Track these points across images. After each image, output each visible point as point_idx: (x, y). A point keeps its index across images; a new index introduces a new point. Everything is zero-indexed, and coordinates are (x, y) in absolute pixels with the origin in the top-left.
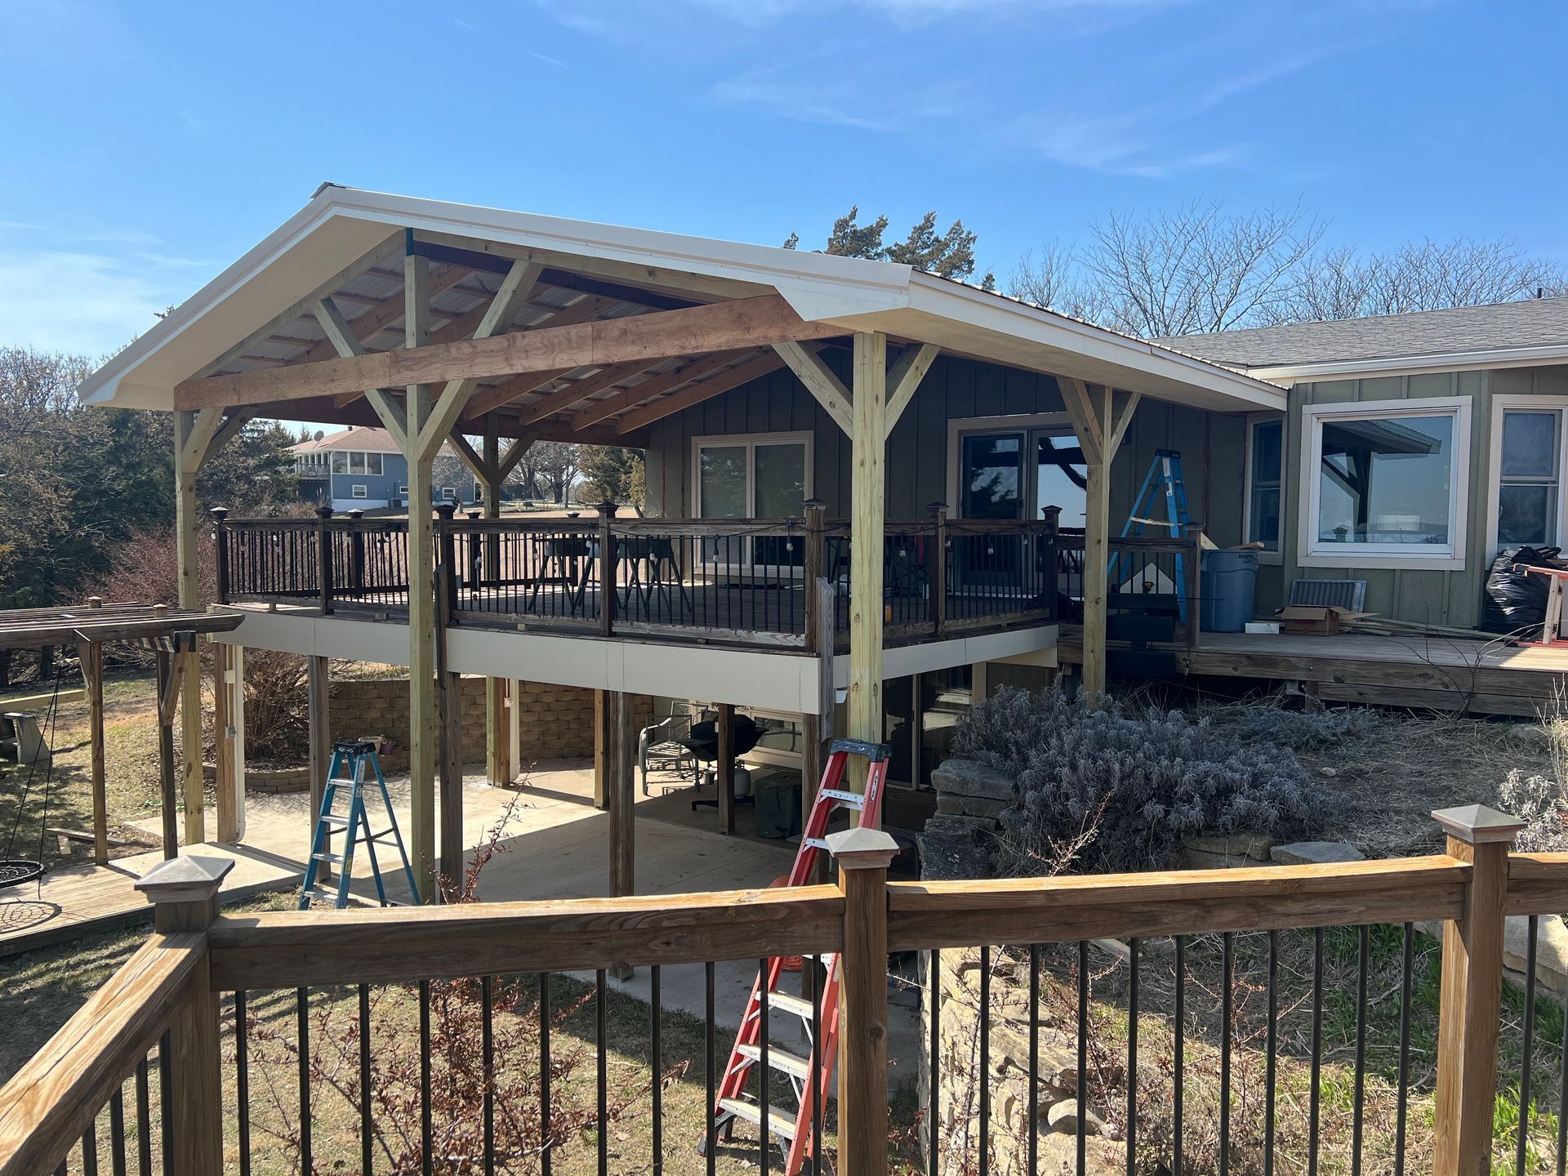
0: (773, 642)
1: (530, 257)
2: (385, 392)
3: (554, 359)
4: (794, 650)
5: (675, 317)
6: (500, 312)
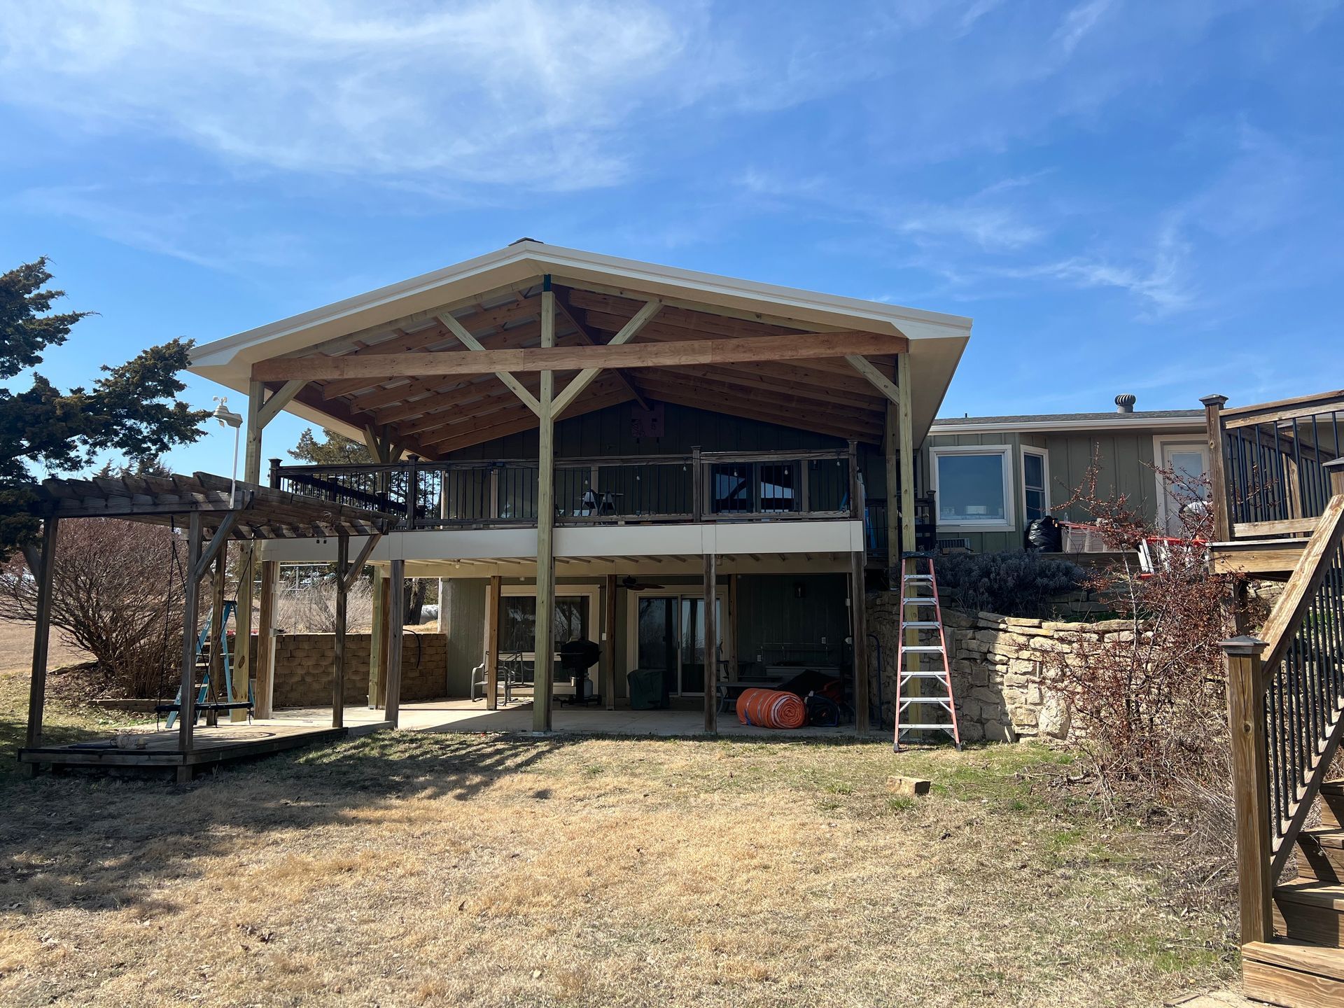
0: (827, 516)
1: (661, 301)
2: (516, 375)
3: (680, 359)
4: (844, 519)
5: (778, 340)
6: (633, 331)
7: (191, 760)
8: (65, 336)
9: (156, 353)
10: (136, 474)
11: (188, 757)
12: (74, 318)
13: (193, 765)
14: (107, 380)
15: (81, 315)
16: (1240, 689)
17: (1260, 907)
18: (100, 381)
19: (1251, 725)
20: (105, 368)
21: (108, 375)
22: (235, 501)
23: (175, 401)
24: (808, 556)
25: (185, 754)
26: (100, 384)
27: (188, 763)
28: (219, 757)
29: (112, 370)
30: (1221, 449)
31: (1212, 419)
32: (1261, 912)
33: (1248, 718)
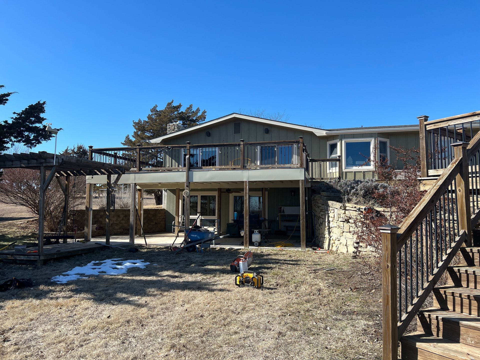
7: (42, 258)
8: (7, 102)
9: (31, 107)
10: (76, 151)
11: (41, 257)
12: (8, 95)
13: (43, 260)
14: (16, 117)
15: (11, 93)
16: (386, 249)
17: (391, 347)
18: (13, 118)
19: (390, 265)
20: (14, 113)
21: (15, 116)
22: (56, 162)
23: (42, 125)
24: (282, 182)
25: (39, 256)
26: (13, 119)
27: (41, 259)
28: (54, 256)
29: (17, 114)
30: (424, 138)
31: (421, 126)
32: (391, 350)
33: (388, 262)
